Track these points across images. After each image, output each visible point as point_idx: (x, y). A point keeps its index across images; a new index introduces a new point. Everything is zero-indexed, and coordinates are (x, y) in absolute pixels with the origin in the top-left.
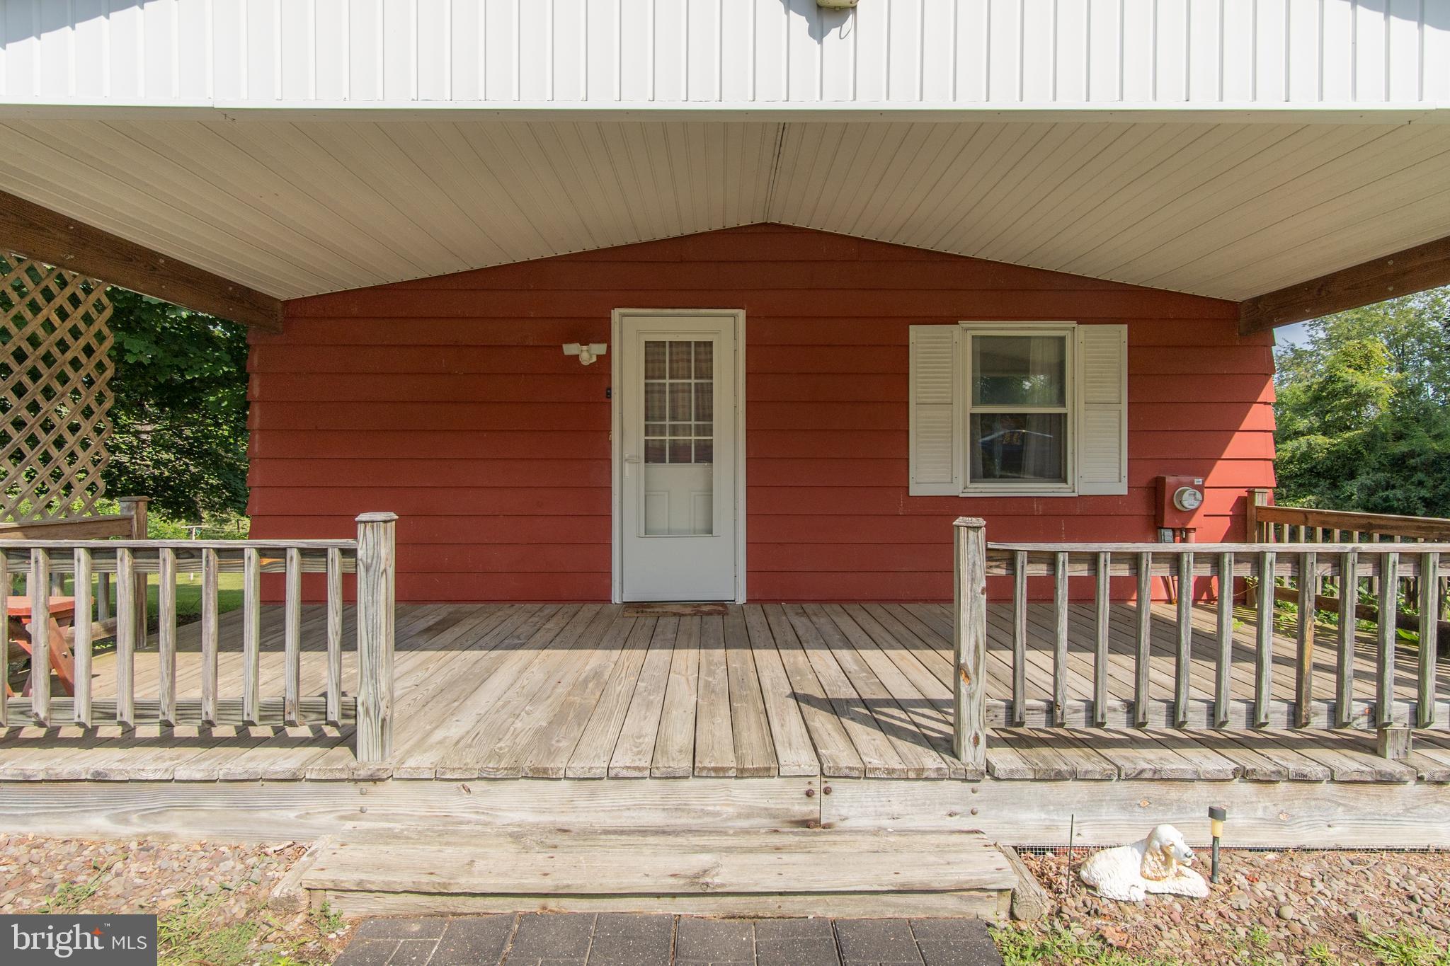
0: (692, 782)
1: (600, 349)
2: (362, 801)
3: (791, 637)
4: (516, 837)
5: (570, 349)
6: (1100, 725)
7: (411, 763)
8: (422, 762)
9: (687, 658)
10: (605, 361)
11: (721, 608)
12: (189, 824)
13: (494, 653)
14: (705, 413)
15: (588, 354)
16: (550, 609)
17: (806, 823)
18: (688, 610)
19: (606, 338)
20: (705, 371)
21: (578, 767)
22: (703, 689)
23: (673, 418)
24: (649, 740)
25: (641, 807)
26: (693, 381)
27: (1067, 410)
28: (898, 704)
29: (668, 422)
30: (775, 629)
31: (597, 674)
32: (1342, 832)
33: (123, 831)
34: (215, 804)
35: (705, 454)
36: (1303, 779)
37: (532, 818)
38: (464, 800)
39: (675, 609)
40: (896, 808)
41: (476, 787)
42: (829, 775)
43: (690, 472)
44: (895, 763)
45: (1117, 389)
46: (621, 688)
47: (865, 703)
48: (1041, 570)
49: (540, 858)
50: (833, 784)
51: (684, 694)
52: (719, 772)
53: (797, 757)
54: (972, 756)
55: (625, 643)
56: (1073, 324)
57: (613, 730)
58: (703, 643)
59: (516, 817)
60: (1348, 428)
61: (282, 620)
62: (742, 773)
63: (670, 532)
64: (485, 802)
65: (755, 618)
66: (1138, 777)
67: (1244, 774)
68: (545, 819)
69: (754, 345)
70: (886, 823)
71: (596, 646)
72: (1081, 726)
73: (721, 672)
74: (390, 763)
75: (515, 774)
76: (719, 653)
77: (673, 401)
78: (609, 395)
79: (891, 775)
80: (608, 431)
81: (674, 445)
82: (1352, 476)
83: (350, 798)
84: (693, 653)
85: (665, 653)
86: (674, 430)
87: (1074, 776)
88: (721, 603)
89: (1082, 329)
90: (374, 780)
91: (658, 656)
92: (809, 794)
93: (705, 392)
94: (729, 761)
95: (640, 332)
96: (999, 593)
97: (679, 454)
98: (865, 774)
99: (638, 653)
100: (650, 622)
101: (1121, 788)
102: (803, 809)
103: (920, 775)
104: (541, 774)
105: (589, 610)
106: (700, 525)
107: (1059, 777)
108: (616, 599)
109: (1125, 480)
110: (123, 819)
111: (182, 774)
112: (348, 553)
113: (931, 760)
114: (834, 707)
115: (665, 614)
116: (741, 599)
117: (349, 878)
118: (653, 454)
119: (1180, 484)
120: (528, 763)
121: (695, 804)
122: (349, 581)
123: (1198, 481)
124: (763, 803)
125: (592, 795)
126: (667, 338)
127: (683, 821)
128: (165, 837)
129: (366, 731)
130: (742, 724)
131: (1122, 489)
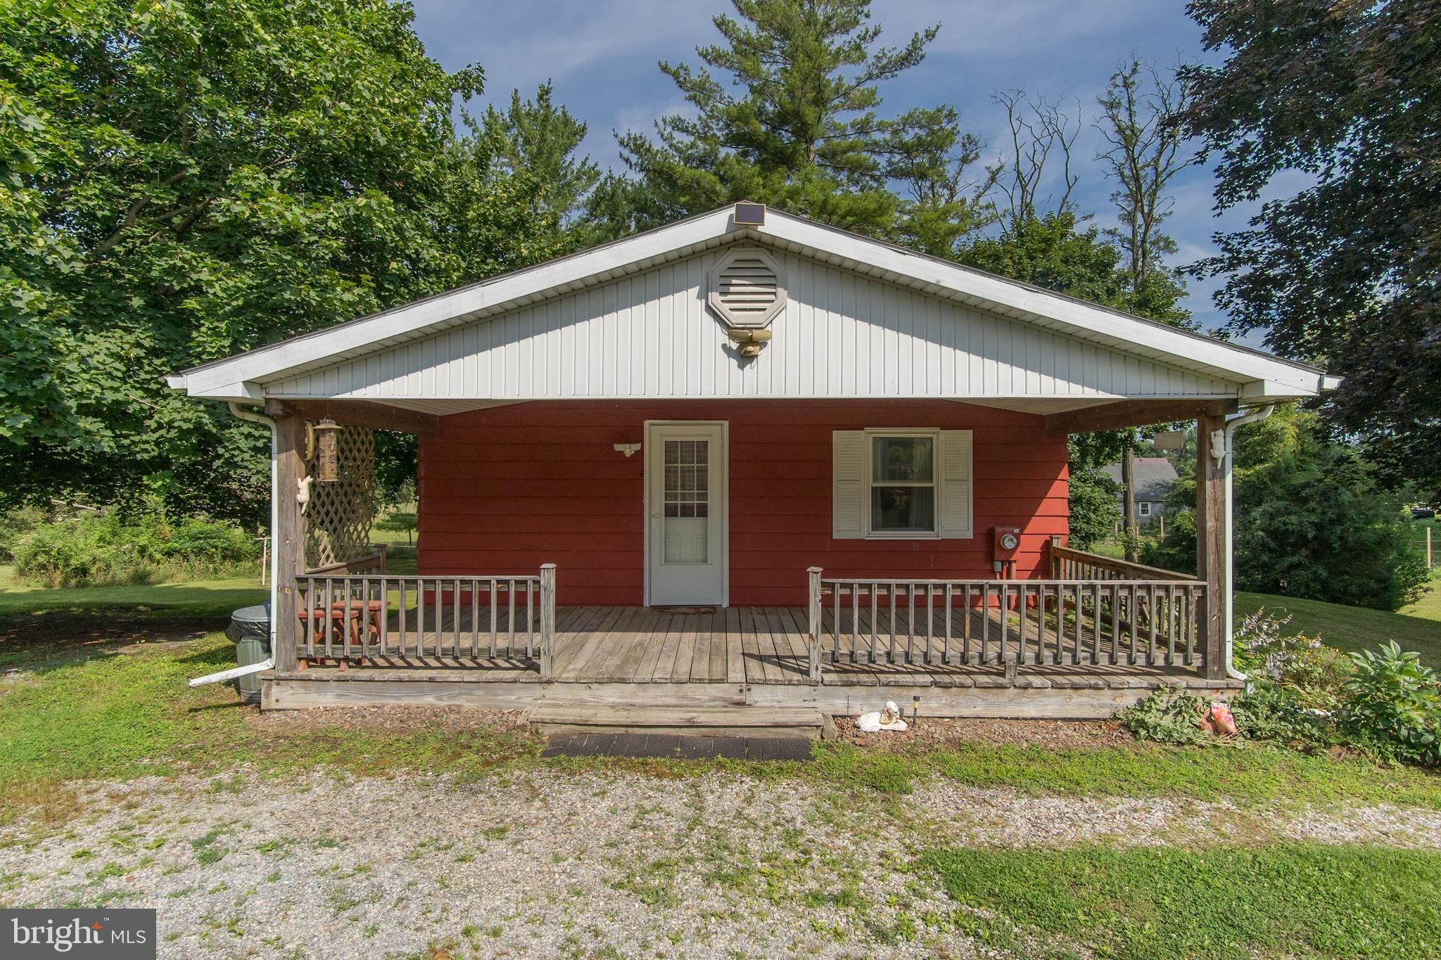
0: (689, 685)
1: (637, 447)
2: (543, 692)
3: (751, 626)
4: (612, 707)
5: (618, 447)
6: (874, 662)
7: (565, 675)
8: (570, 675)
9: (689, 637)
10: (639, 455)
11: (712, 609)
12: (468, 701)
13: (582, 634)
14: (703, 486)
15: (628, 450)
16: (605, 610)
17: (740, 704)
18: (692, 611)
19: (640, 439)
20: (703, 459)
21: (639, 678)
22: (698, 651)
23: (683, 487)
24: (670, 669)
25: (666, 696)
26: (695, 465)
27: (934, 484)
28: (794, 657)
29: (679, 491)
30: (743, 622)
31: (641, 644)
32: (979, 709)
33: (441, 704)
34: (480, 692)
35: (703, 512)
36: (962, 686)
37: (618, 700)
38: (589, 692)
39: (683, 610)
40: (780, 698)
41: (594, 686)
42: (750, 682)
43: (693, 523)
44: (780, 677)
45: (965, 470)
46: (656, 649)
47: (777, 657)
48: (847, 592)
49: (624, 713)
50: (753, 687)
51: (687, 652)
52: (701, 681)
53: (736, 675)
54: (815, 675)
55: (654, 629)
56: (937, 430)
57: (652, 666)
58: (699, 629)
59: (611, 700)
60: (1261, 461)
61: (507, 613)
62: (711, 681)
63: (681, 561)
64: (598, 693)
65: (732, 616)
66: (887, 685)
67: (936, 684)
68: (624, 701)
69: (735, 443)
70: (775, 704)
71: (638, 630)
72: (866, 662)
73: (707, 644)
74: (556, 674)
75: (611, 681)
76: (707, 635)
77: (682, 476)
78: (642, 475)
79: (777, 683)
80: (642, 498)
81: (683, 506)
82: (1259, 504)
83: (538, 691)
84: (693, 634)
85: (677, 635)
86: (684, 497)
87: (859, 684)
88: (713, 607)
89: (944, 434)
90: (549, 682)
91: (673, 636)
92: (741, 691)
93: (703, 472)
94: (706, 676)
95: (662, 435)
96: (827, 603)
97: (687, 512)
98: (765, 682)
99: (662, 635)
100: (669, 617)
101: (882, 690)
102: (737, 697)
103: (790, 683)
104: (622, 681)
105: (630, 611)
106: (700, 557)
107: (852, 684)
108: (646, 604)
109: (971, 529)
110: (440, 699)
111: (467, 679)
112: (537, 582)
113: (796, 677)
114: (761, 658)
115: (678, 613)
116: (726, 604)
117: (548, 718)
118: (670, 512)
119: (1005, 533)
120: (617, 675)
121: (690, 695)
122: (537, 596)
123: (1017, 531)
124: (720, 695)
125: (645, 691)
126: (679, 439)
127: (685, 702)
128: (459, 706)
129: (543, 662)
130: (714, 664)
131: (970, 535)
